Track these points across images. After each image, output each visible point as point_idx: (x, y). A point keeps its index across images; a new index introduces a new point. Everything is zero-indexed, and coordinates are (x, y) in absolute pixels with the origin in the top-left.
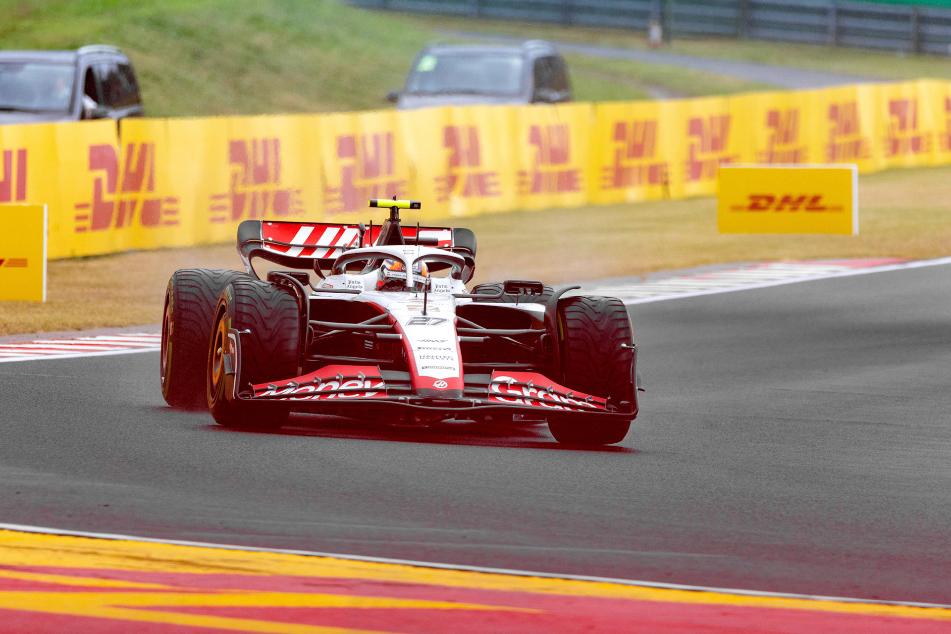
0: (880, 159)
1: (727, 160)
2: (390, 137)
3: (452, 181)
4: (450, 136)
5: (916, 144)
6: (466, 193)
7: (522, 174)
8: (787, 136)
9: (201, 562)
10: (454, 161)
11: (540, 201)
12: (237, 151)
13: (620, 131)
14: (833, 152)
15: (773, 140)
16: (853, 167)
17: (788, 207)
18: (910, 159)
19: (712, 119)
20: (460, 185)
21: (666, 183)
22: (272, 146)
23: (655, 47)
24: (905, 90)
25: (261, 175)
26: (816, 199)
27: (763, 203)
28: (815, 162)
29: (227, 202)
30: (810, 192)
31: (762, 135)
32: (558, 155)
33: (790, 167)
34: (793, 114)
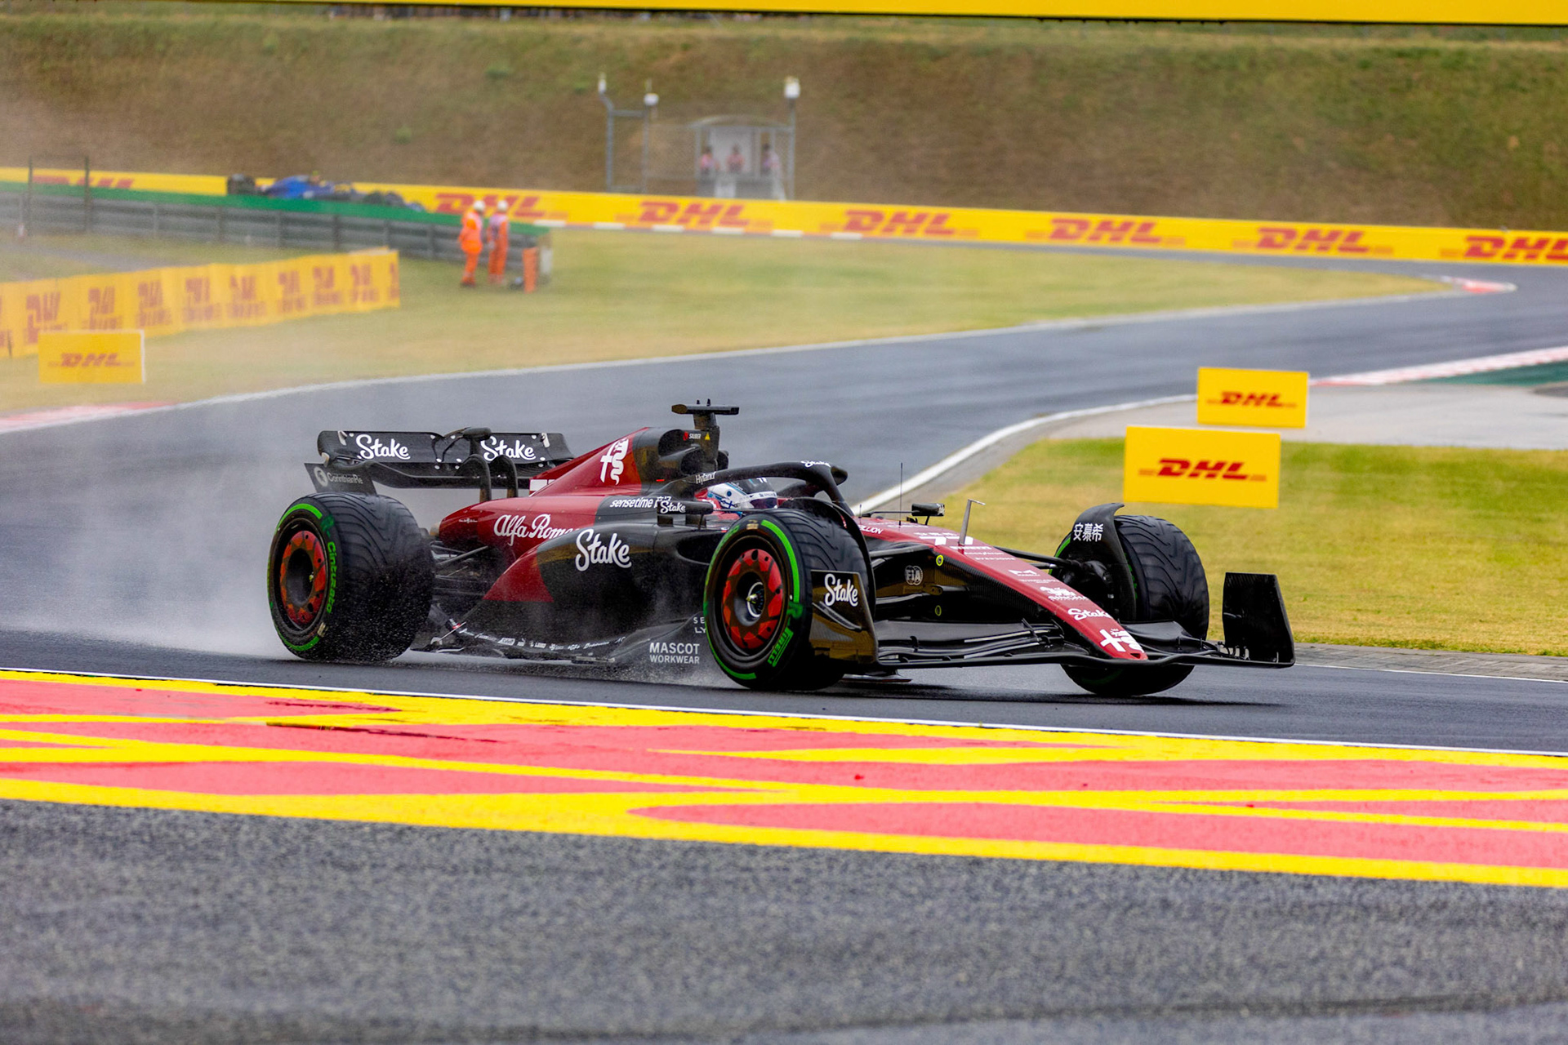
0: (180, 325)
1: (58, 328)
5: (209, 313)
8: (106, 308)
15: (94, 311)
17: (91, 364)
18: (204, 325)
19: (46, 298)
21: (10, 347)
24: (199, 272)
26: (112, 357)
27: (74, 360)
31: (86, 307)
33: (109, 332)
34: (111, 292)
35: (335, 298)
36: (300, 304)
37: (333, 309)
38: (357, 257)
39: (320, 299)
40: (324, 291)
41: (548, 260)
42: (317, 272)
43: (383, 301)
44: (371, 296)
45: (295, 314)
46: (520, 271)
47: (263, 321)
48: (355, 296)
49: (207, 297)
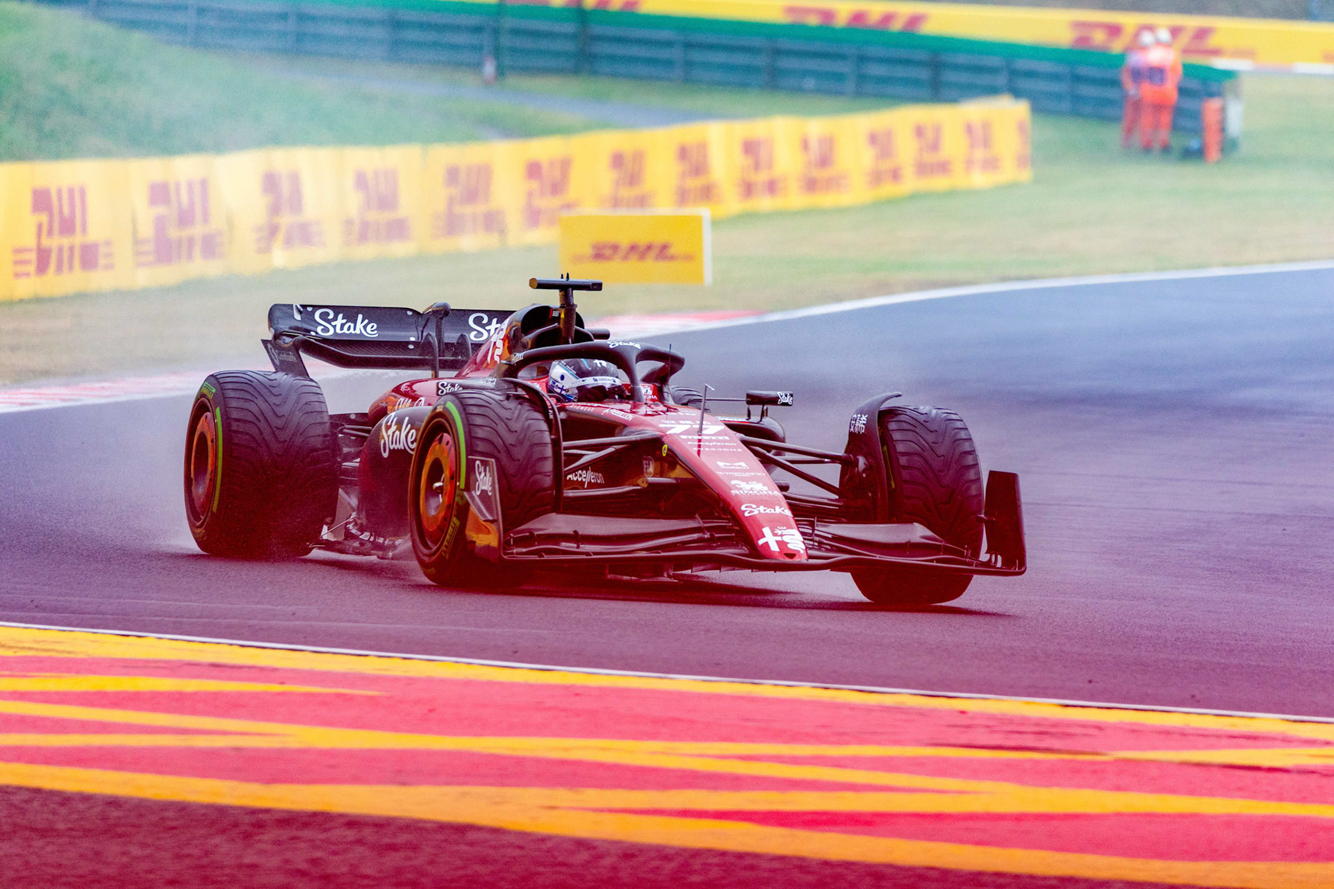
0: (732, 203)
1: (569, 206)
2: (204, 183)
3: (273, 230)
4: (270, 182)
5: (772, 187)
6: (288, 242)
7: (349, 222)
8: (633, 178)
9: (11, 644)
10: (275, 209)
11: (369, 251)
12: (41, 200)
13: (452, 175)
14: (683, 197)
15: (617, 184)
16: (705, 212)
17: (634, 257)
18: (764, 203)
19: (552, 164)
20: (281, 236)
21: (502, 232)
22: (78, 195)
23: (487, 84)
24: (759, 128)
25: (68, 227)
26: (664, 247)
27: (608, 252)
28: (664, 207)
29: (33, 256)
30: (658, 238)
31: (605, 179)
32: (387, 202)
33: (636, 213)
34: (639, 157)
35: (943, 168)
36: (896, 175)
37: (939, 183)
38: (975, 110)
39: (923, 169)
40: (929, 158)
41: (1237, 116)
42: (919, 131)
43: (1009, 172)
44: (991, 164)
45: (889, 189)
46: (1198, 131)
47: (844, 199)
48: (969, 164)
49: (770, 166)
